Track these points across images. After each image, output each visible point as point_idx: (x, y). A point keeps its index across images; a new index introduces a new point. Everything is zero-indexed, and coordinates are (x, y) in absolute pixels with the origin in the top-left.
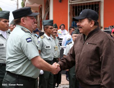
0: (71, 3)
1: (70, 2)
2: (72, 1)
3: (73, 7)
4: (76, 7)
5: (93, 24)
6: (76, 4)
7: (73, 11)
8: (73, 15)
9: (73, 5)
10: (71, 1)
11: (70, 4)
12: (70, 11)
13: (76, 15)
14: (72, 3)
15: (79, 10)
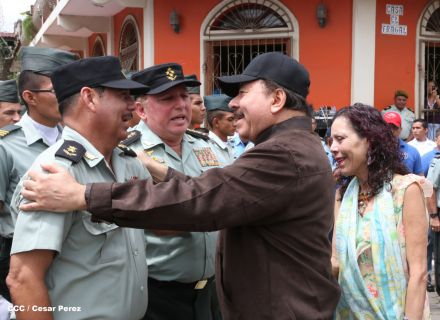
0: (210, 35)
1: (205, 34)
2: (213, 32)
3: (215, 47)
4: (224, 48)
5: (282, 103)
6: (223, 41)
7: (217, 59)
8: (217, 73)
9: (216, 42)
10: (208, 32)
11: (207, 38)
12: (207, 58)
13: (224, 71)
14: (213, 38)
15: (232, 58)
